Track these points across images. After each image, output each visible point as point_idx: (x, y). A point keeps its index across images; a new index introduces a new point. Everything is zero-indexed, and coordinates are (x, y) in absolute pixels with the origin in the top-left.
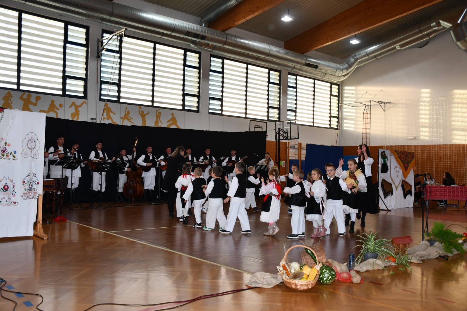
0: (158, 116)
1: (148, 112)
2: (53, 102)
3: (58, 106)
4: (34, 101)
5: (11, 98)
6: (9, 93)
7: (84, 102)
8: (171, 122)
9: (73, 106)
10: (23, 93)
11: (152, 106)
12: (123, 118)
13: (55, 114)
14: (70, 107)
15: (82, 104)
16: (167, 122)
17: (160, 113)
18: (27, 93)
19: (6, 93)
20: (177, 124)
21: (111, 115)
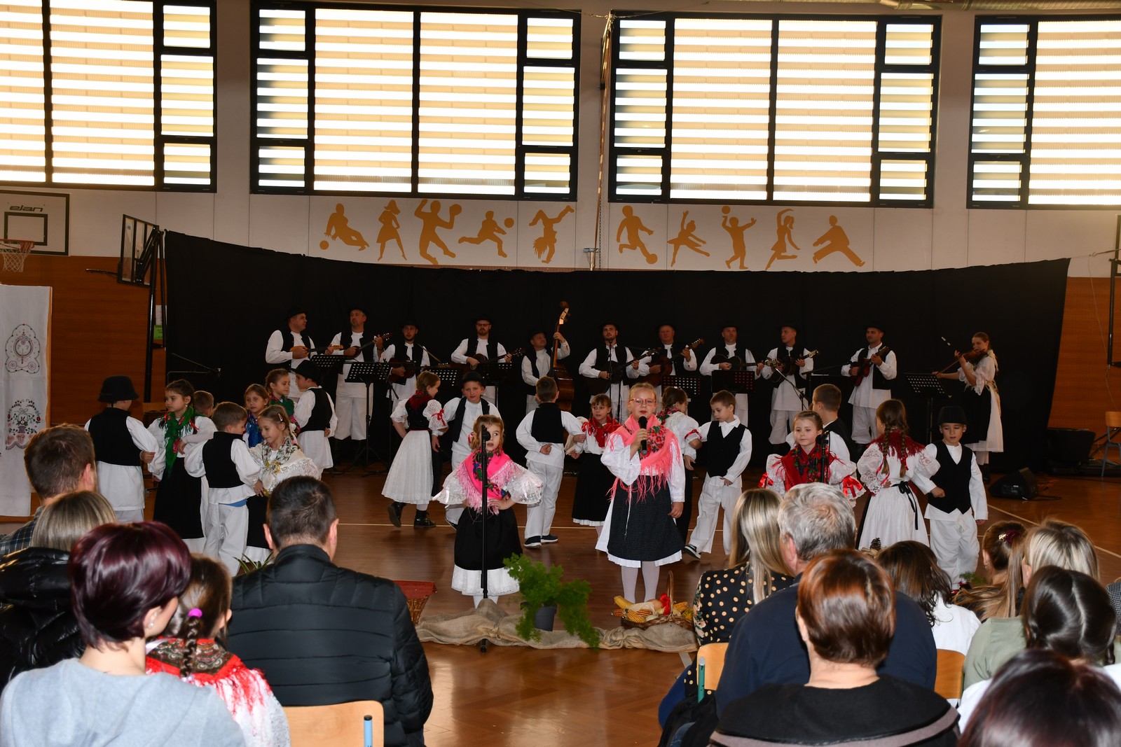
0: (784, 229)
1: (752, 219)
2: (490, 215)
3: (501, 225)
4: (447, 219)
5: (396, 215)
6: (392, 204)
7: (568, 209)
8: (828, 243)
9: (540, 221)
10: (423, 201)
11: (770, 201)
12: (676, 243)
13: (496, 244)
14: (530, 225)
15: (562, 214)
16: (816, 244)
17: (790, 220)
18: (430, 201)
19: (387, 205)
20: (849, 246)
21: (642, 235)
